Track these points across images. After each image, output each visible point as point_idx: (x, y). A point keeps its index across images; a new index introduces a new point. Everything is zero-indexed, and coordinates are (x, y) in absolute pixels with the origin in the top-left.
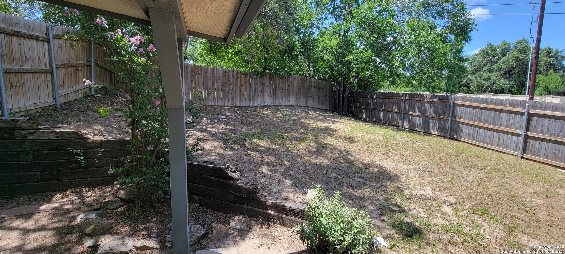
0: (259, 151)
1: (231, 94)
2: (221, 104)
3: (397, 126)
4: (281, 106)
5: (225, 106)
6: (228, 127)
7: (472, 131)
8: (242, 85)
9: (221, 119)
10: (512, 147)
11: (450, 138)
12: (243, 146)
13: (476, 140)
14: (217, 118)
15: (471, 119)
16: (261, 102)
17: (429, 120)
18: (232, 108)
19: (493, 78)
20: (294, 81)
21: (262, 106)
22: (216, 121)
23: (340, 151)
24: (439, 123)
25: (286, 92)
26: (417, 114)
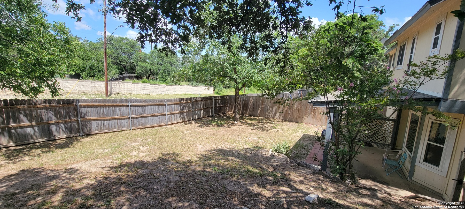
7: (99, 124)
10: (125, 126)
13: (104, 129)
15: (97, 116)
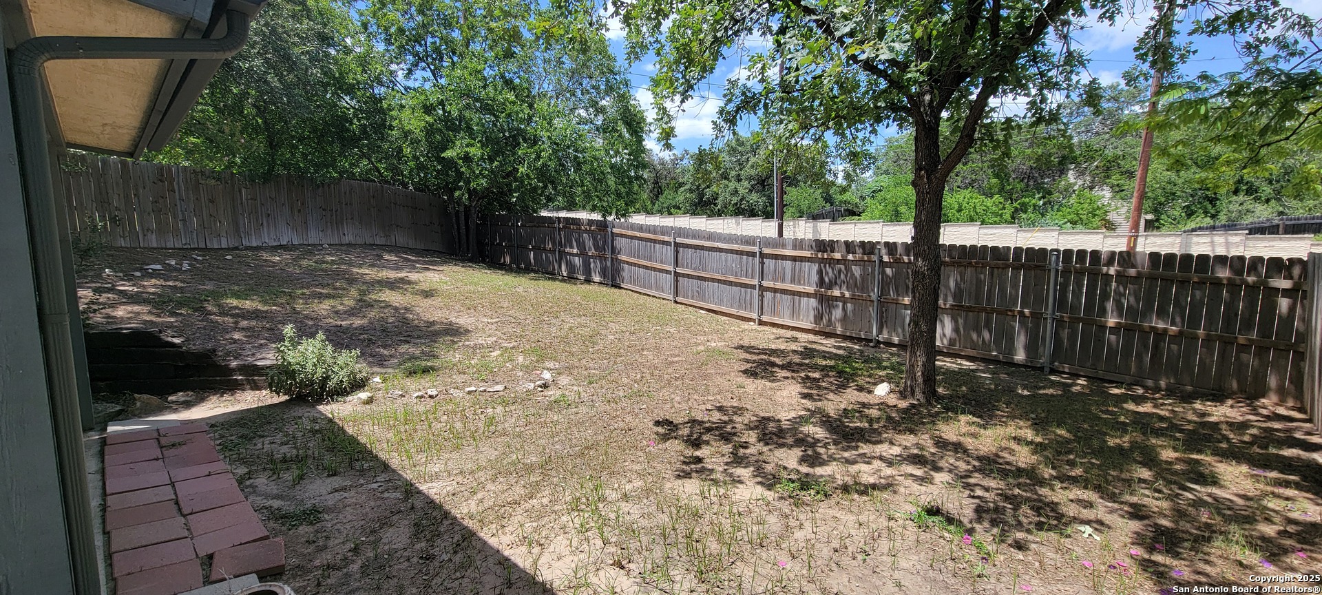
0: (233, 316)
1: (184, 220)
2: (155, 245)
3: (552, 273)
4: (322, 245)
5: (166, 249)
6: (171, 283)
7: (633, 272)
8: (212, 201)
9: (150, 271)
10: (666, 289)
11: (612, 286)
12: (201, 309)
13: (637, 284)
14: (141, 270)
15: (631, 255)
16: (270, 238)
17: (589, 261)
18: (183, 253)
19: (742, 191)
20: (350, 193)
21: (272, 247)
22: (138, 274)
23: (396, 309)
24: (601, 262)
25: (334, 217)
26: (575, 251)
